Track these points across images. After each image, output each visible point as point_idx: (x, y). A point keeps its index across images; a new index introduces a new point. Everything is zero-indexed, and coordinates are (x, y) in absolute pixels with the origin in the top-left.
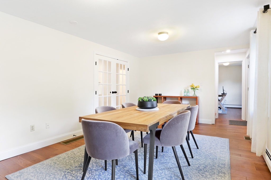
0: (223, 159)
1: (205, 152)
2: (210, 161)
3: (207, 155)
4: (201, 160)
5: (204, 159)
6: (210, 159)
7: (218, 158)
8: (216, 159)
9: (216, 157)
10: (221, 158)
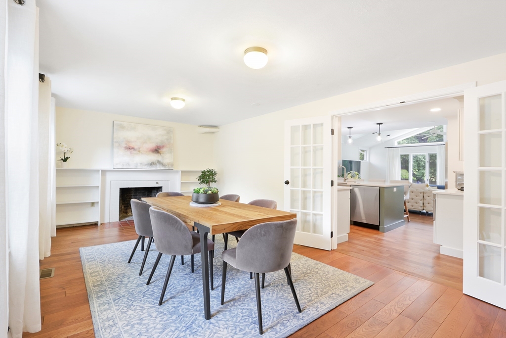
0: (103, 307)
1: (141, 305)
2: (121, 291)
3: (134, 301)
4: (133, 287)
5: (131, 290)
6: (124, 296)
7: (113, 302)
8: (114, 301)
9: (117, 303)
10: (106, 306)
